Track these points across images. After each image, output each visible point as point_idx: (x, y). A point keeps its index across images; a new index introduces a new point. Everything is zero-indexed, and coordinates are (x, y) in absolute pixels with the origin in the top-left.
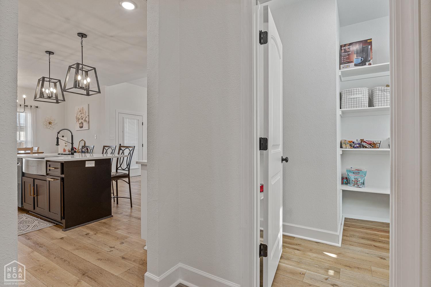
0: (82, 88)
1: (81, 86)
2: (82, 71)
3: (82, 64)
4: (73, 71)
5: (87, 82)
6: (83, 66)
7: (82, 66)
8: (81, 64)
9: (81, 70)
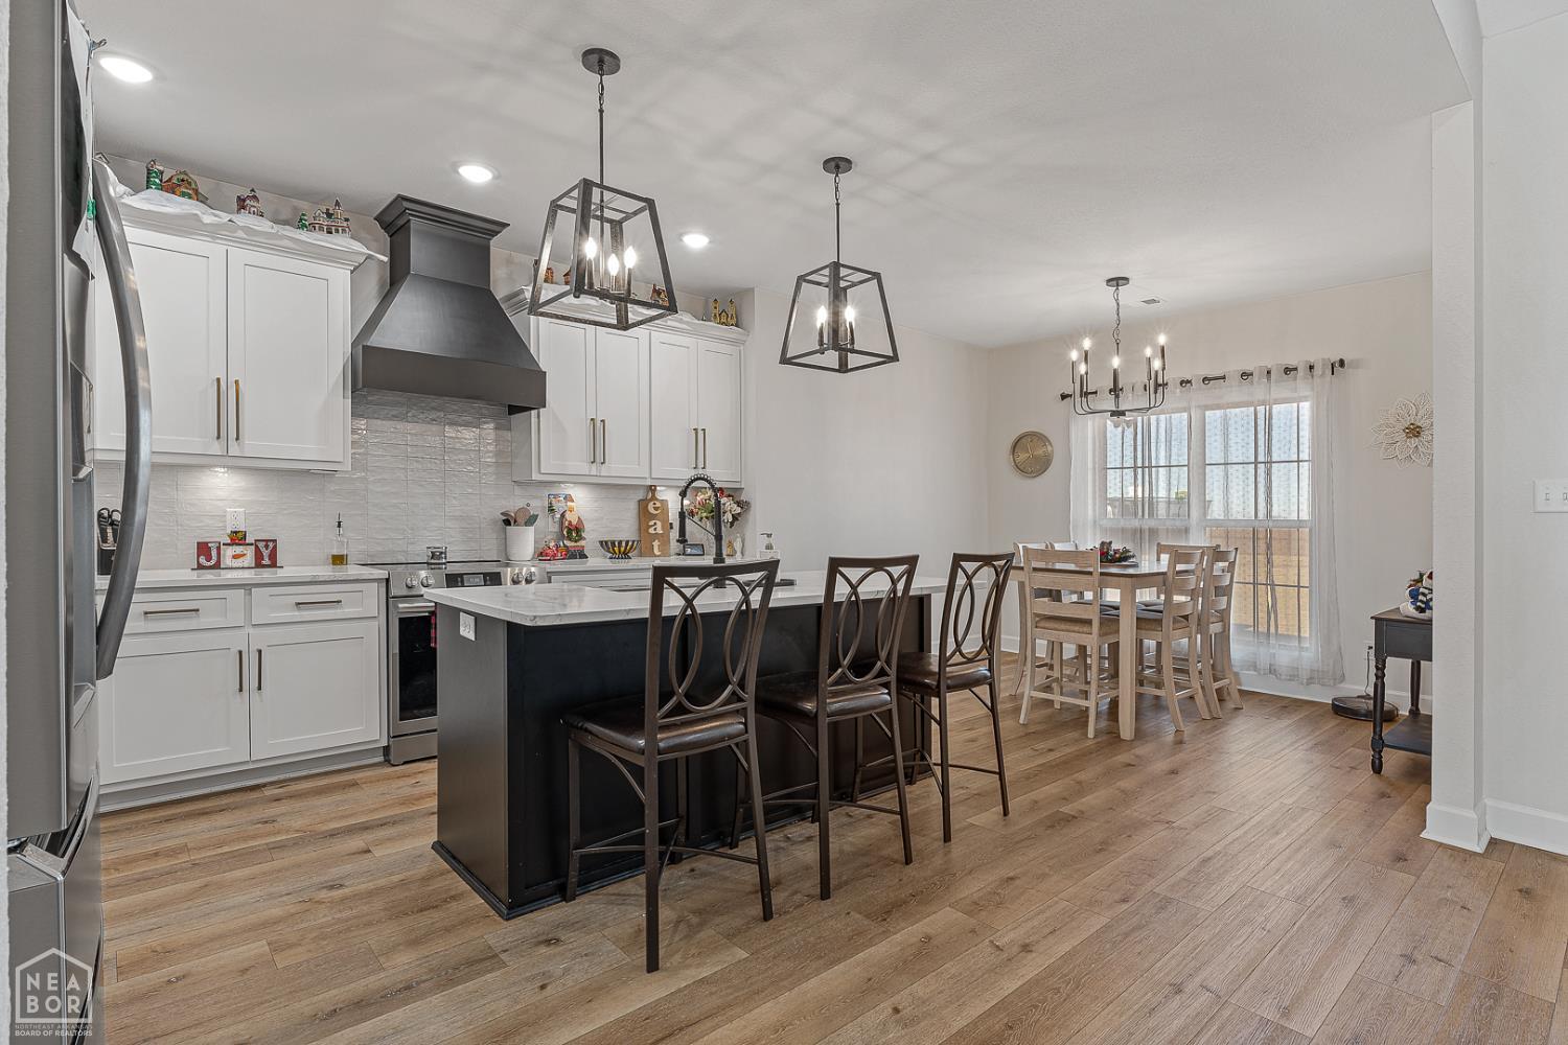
0: (603, 295)
1: (597, 287)
2: (602, 219)
3: (601, 186)
4: (567, 222)
5: (623, 266)
6: (608, 195)
7: (602, 193)
8: (598, 186)
9: (596, 217)
